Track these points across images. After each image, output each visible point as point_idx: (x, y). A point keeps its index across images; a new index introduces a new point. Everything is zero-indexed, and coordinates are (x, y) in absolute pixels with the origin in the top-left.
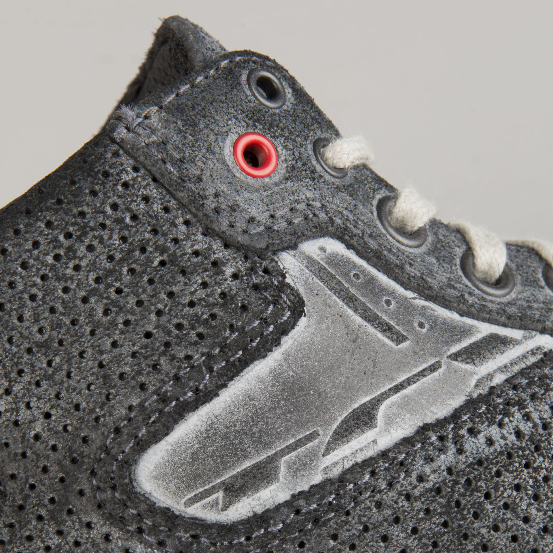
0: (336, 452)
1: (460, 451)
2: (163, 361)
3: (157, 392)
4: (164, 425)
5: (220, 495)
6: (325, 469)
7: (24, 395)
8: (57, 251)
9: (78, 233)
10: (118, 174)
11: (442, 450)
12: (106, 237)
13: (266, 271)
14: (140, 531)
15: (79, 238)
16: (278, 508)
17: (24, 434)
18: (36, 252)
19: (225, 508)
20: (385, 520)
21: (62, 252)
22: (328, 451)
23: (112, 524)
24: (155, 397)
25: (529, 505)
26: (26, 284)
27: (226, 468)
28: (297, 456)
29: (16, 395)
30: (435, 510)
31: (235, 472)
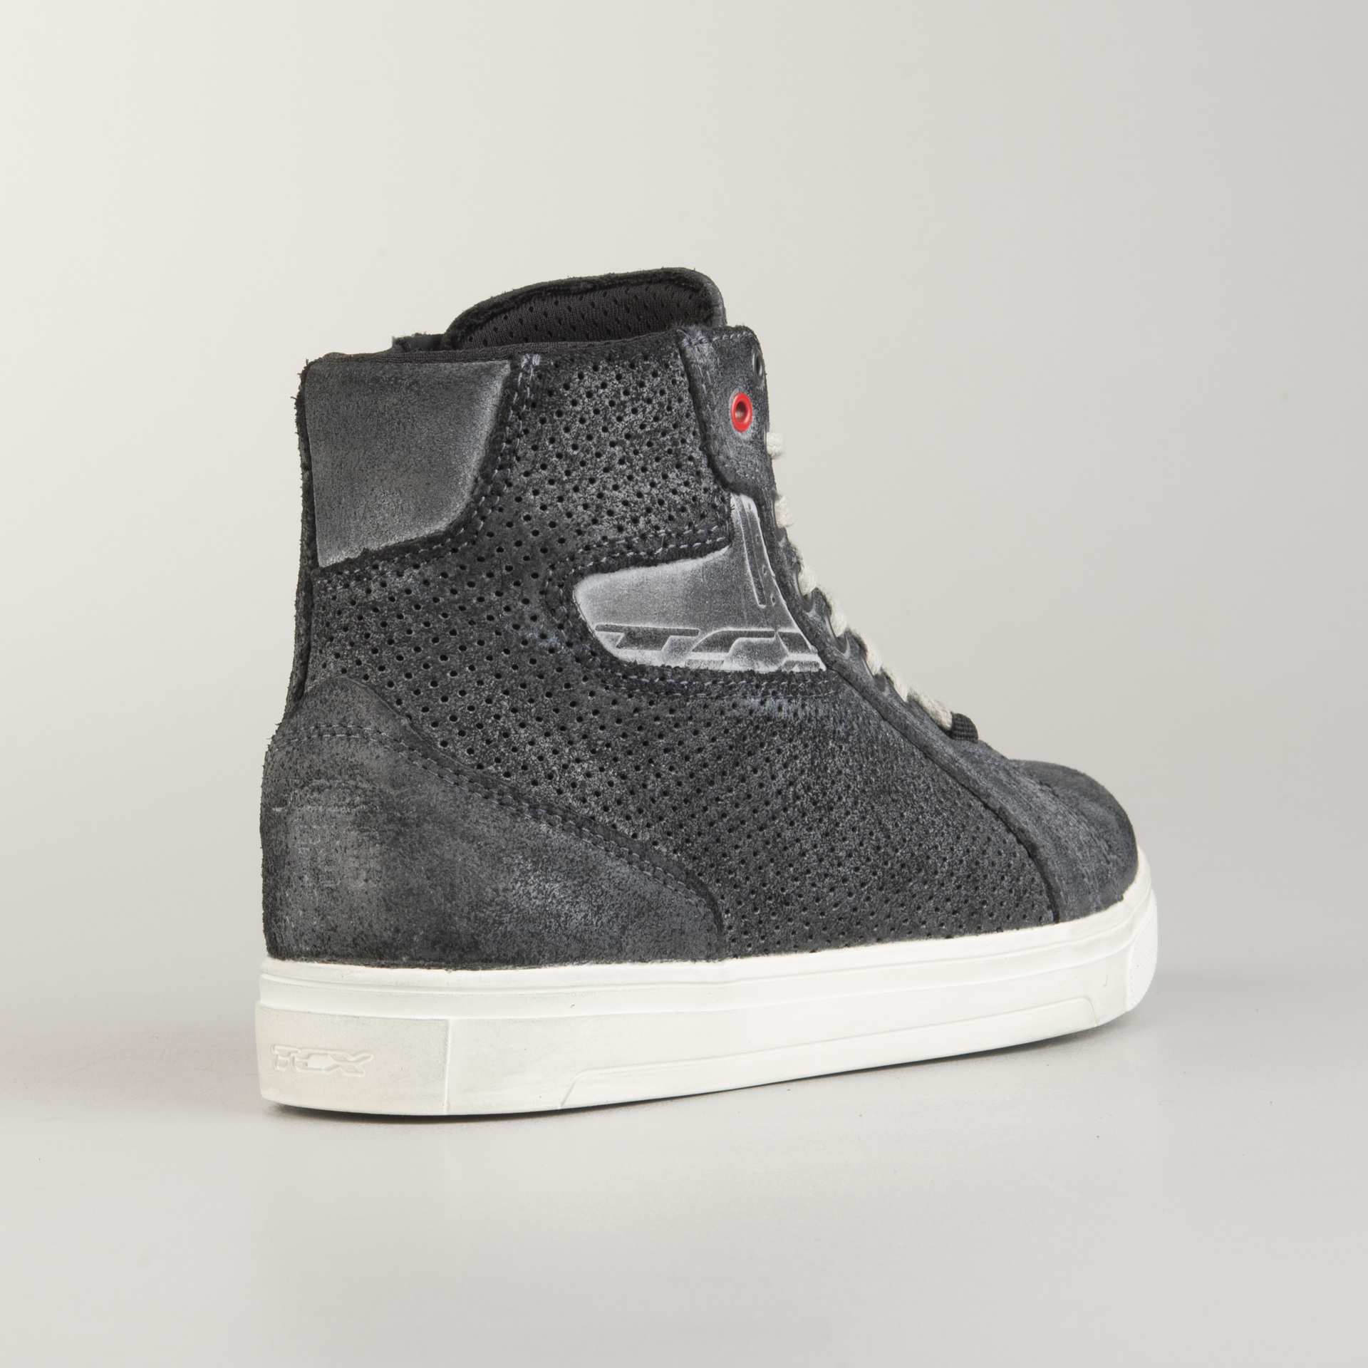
0: (700, 653)
1: (762, 703)
2: (642, 520)
3: (627, 539)
4: (619, 564)
5: (622, 635)
6: (690, 660)
7: (537, 484)
8: (614, 399)
9: (634, 396)
10: (674, 372)
11: (754, 694)
12: (648, 410)
13: (723, 499)
14: (561, 627)
15: (632, 399)
16: (653, 668)
17: (520, 511)
18: (601, 391)
19: (620, 647)
20: (704, 721)
21: (617, 402)
22: (698, 649)
23: (544, 610)
24: (624, 541)
25: (780, 769)
26: (583, 408)
27: (635, 619)
28: (679, 640)
29: (531, 480)
30: (732, 734)
31: (639, 626)
